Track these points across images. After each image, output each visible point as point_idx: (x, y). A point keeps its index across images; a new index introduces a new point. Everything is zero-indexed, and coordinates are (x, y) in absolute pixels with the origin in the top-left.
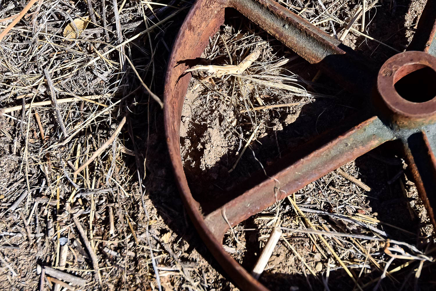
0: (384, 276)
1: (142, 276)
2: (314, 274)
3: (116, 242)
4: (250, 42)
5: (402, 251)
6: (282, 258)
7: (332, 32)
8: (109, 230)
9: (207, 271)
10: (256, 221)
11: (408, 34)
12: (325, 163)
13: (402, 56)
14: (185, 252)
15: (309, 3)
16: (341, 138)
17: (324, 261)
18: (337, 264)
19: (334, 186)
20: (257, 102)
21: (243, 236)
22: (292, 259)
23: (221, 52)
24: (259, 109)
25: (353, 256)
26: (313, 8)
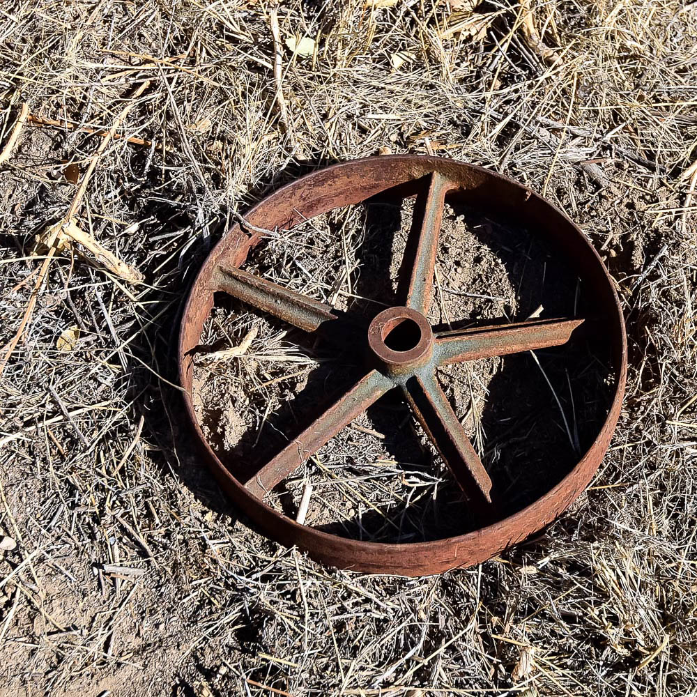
0: (407, 506)
1: (194, 555)
2: (348, 519)
3: (163, 531)
4: (245, 322)
5: (418, 480)
6: (317, 512)
7: (323, 298)
8: (153, 521)
9: (253, 537)
10: (287, 486)
11: (395, 286)
12: (339, 420)
13: (385, 313)
14: (229, 525)
15: (295, 273)
16: (348, 394)
17: (355, 507)
18: (367, 506)
19: (352, 441)
20: (265, 378)
21: (278, 501)
22: (326, 512)
23: (219, 335)
24: (268, 383)
25: (379, 498)
26: (300, 278)
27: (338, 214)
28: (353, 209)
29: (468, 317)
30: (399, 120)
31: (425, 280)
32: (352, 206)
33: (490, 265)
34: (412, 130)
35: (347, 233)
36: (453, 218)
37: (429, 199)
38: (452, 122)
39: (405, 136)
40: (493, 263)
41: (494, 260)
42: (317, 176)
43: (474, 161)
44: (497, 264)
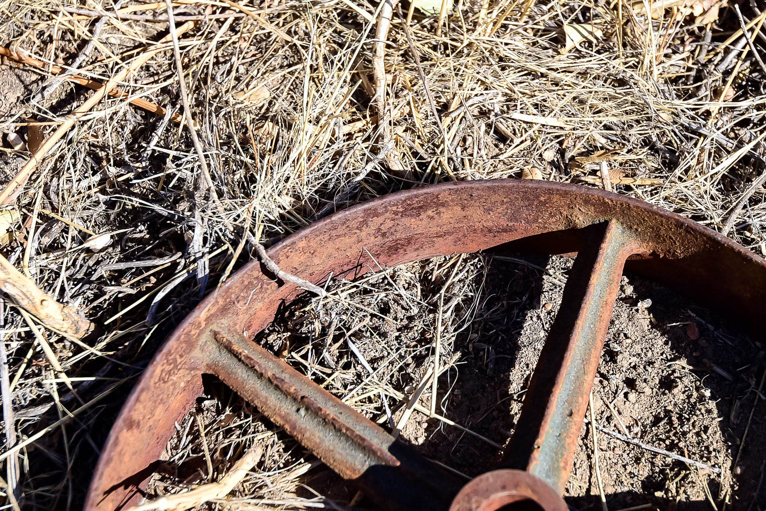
4: (244, 434)
7: (385, 412)
11: (515, 408)
13: (487, 479)
15: (345, 360)
23: (194, 451)
26: (352, 370)
27: (440, 266)
28: (465, 261)
29: (638, 489)
30: (562, 128)
31: (571, 414)
32: (464, 256)
33: (689, 397)
34: (580, 147)
35: (447, 301)
36: (632, 302)
37: (598, 266)
38: (647, 142)
39: (568, 155)
40: (695, 394)
41: (698, 389)
42: (410, 198)
43: (680, 211)
44: (701, 398)
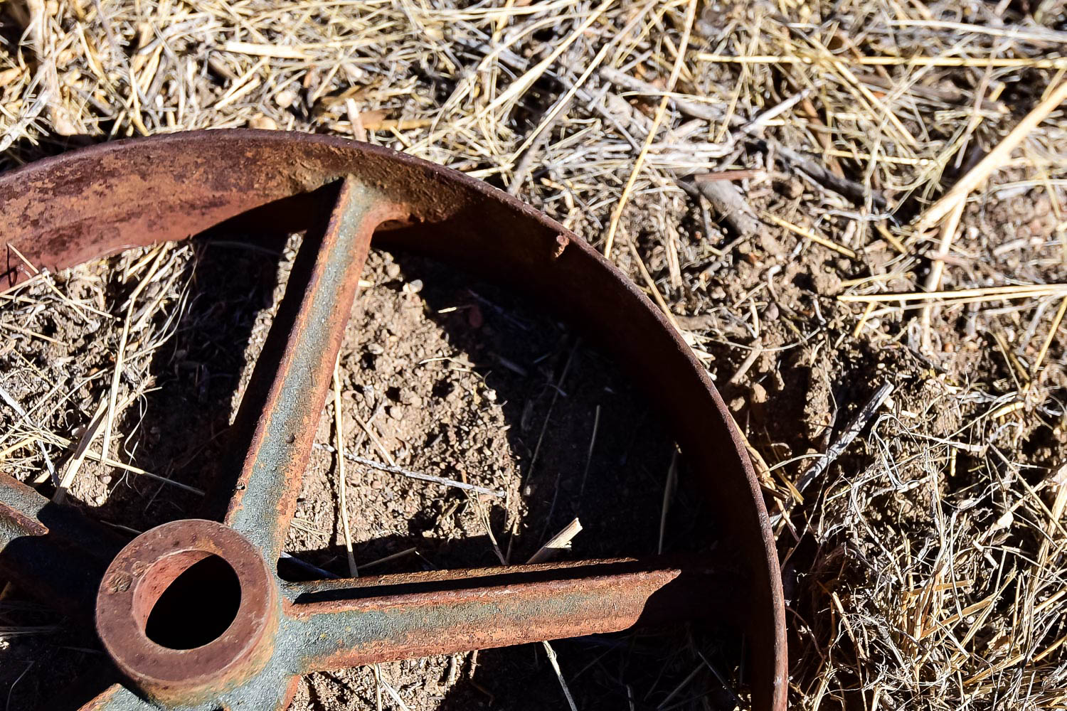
27: (135, 262)
28: (170, 252)
29: (404, 531)
30: (301, 60)
31: (292, 440)
32: (169, 245)
33: (469, 403)
34: (329, 83)
35: (139, 306)
36: (396, 286)
37: (328, 241)
38: (415, 70)
39: (313, 97)
40: (477, 400)
41: (480, 391)
42: (58, 168)
43: (458, 160)
44: (485, 404)
